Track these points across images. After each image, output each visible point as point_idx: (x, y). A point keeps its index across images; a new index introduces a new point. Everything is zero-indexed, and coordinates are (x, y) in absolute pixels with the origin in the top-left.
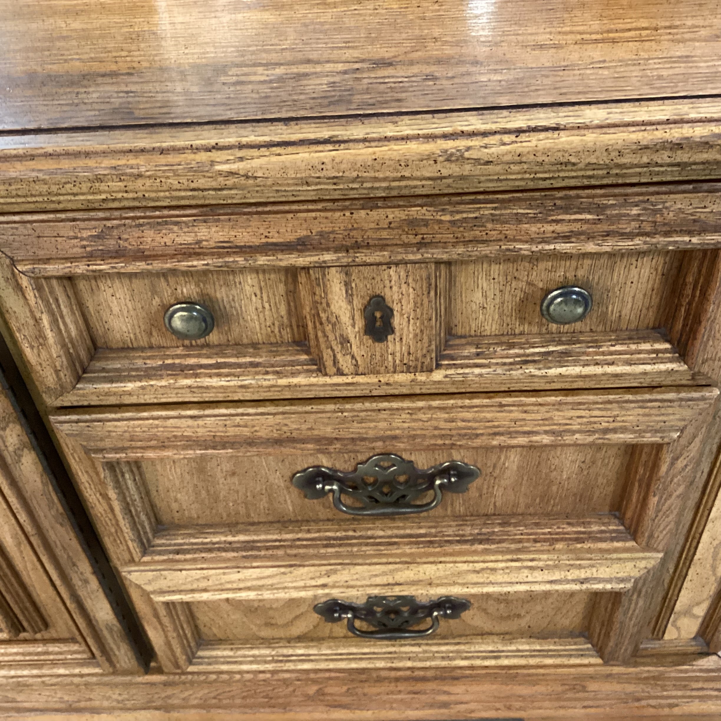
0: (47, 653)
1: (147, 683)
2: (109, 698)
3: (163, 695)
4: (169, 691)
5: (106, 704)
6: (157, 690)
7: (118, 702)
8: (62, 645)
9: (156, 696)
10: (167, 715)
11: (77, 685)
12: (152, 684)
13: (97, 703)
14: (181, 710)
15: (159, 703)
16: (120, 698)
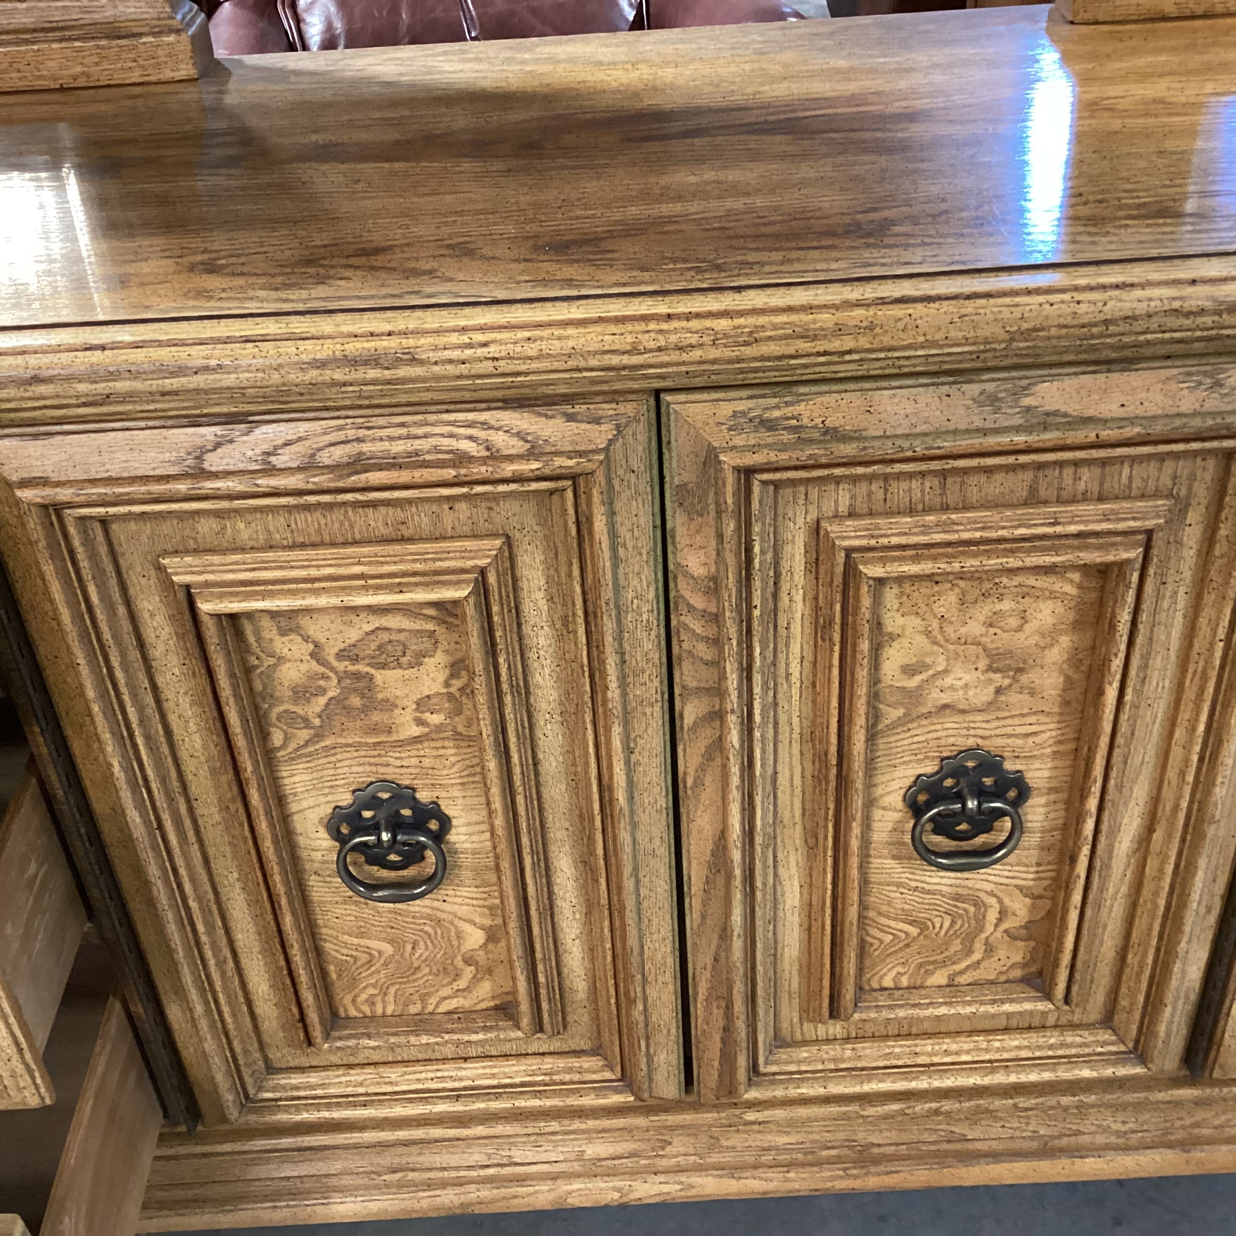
0: (1063, 1045)
1: (1169, 1102)
2: (1105, 1130)
3: (1188, 1122)
4: (1200, 1115)
5: (1100, 1139)
6: (1182, 1114)
7: (1118, 1134)
8: (1086, 1033)
9: (1178, 1123)
10: (1185, 1155)
11: (1066, 1109)
12: (1177, 1104)
13: (1086, 1139)
14: (1206, 1147)
15: (1179, 1135)
16: (1123, 1128)
